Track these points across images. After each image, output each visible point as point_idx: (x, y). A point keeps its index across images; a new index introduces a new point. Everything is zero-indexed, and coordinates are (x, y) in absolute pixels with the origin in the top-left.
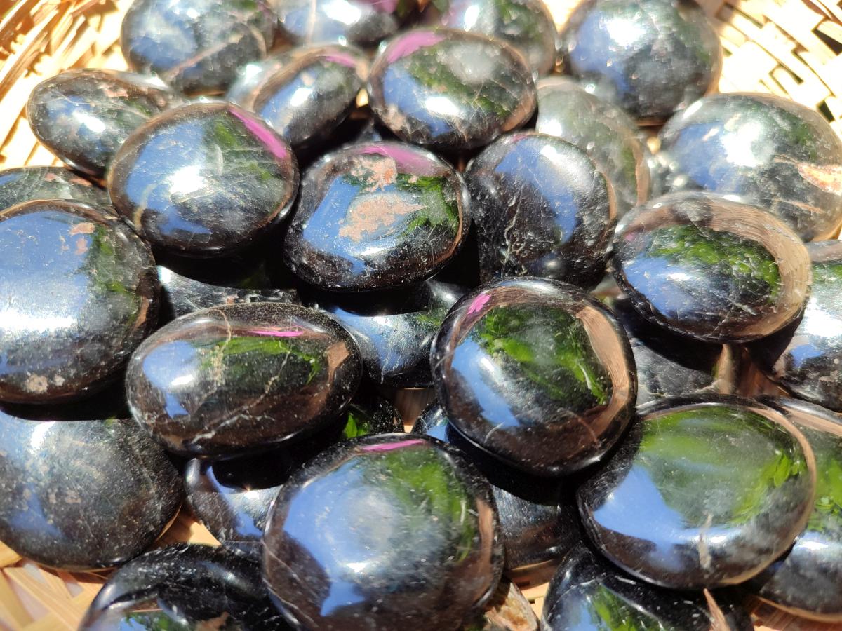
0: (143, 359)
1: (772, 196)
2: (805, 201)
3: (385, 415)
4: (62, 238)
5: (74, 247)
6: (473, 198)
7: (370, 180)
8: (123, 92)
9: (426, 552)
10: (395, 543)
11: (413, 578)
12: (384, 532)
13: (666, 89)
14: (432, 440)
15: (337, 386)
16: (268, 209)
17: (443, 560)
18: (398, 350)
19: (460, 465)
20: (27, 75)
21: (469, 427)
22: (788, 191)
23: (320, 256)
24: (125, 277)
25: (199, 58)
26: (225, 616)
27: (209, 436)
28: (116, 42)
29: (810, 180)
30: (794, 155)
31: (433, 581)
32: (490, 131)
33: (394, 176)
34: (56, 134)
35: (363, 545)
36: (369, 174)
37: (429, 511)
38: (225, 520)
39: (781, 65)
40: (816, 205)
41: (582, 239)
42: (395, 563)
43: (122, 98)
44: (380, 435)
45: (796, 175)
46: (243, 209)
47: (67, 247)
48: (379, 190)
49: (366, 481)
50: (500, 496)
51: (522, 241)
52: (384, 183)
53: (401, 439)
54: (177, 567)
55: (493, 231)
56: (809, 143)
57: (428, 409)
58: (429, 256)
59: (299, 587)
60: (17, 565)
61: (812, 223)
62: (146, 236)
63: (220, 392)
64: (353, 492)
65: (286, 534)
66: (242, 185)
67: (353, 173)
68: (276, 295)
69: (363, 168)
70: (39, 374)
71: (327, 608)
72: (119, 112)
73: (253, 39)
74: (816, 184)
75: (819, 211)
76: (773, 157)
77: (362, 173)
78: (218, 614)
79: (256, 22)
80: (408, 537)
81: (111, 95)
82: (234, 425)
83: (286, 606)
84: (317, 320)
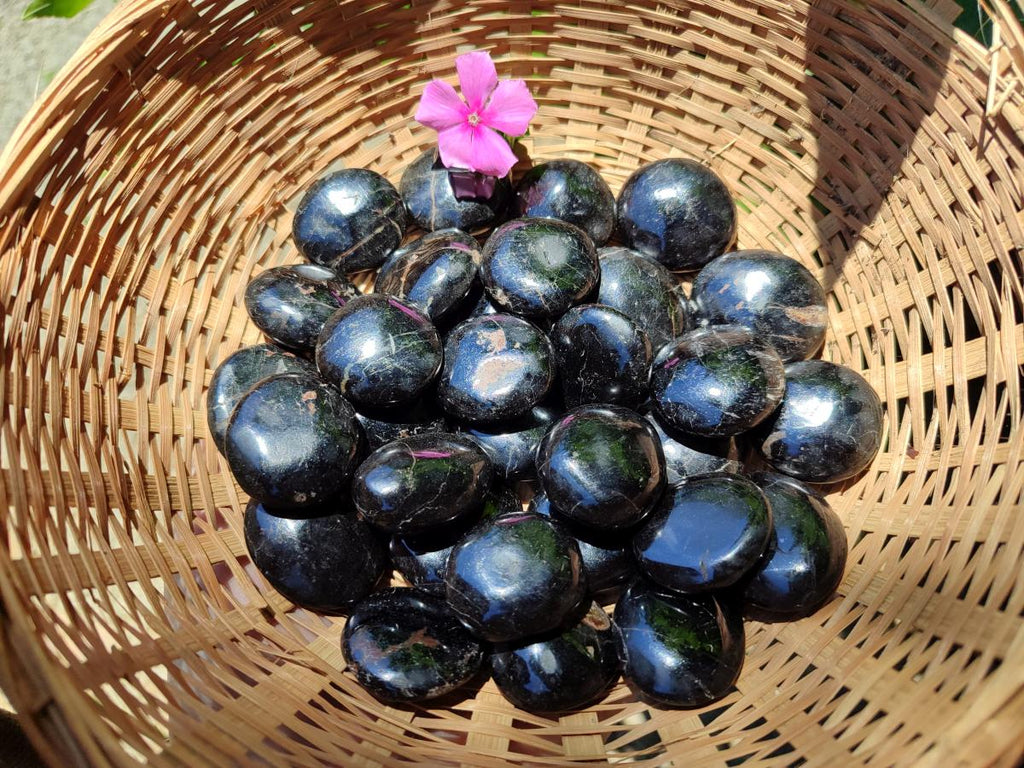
0: (364, 478)
1: (767, 333)
2: (791, 335)
3: (509, 499)
4: (298, 404)
5: (308, 409)
6: (557, 351)
7: (490, 348)
8: (312, 289)
9: (541, 581)
10: (522, 577)
11: (533, 595)
12: (515, 571)
13: (696, 248)
14: (541, 516)
15: (479, 484)
16: (427, 374)
17: (550, 586)
18: (515, 457)
19: (558, 530)
20: (232, 273)
21: (562, 506)
22: (778, 329)
23: (462, 402)
24: (343, 426)
25: (356, 248)
26: (426, 628)
27: (409, 521)
28: (290, 236)
29: (793, 319)
30: (782, 302)
31: (546, 597)
32: (566, 304)
33: (505, 343)
34: (271, 323)
35: (503, 578)
36: (488, 343)
37: (541, 558)
38: (417, 570)
39: (786, 222)
40: (799, 336)
41: (630, 376)
42: (523, 588)
43: (312, 294)
44: (509, 513)
45: (784, 316)
46: (411, 376)
47: (303, 410)
48: (496, 353)
49: (503, 540)
50: (585, 547)
51: (591, 378)
52: (499, 349)
53: (522, 515)
54: (392, 602)
55: (572, 372)
56: (793, 292)
57: (537, 494)
58: (531, 397)
59: (469, 604)
60: (291, 611)
61: (797, 349)
62: (349, 396)
63: (414, 494)
64: (497, 548)
65: (459, 576)
66: (409, 361)
67: (478, 342)
68: (433, 426)
69: (484, 338)
70: (301, 492)
71: (487, 616)
72: (313, 306)
73: (392, 227)
74: (799, 321)
75: (801, 340)
76: (767, 304)
77: (483, 342)
78: (422, 628)
79: (392, 215)
80: (530, 572)
81: (305, 292)
82: (423, 513)
83: (462, 617)
84: (464, 443)
